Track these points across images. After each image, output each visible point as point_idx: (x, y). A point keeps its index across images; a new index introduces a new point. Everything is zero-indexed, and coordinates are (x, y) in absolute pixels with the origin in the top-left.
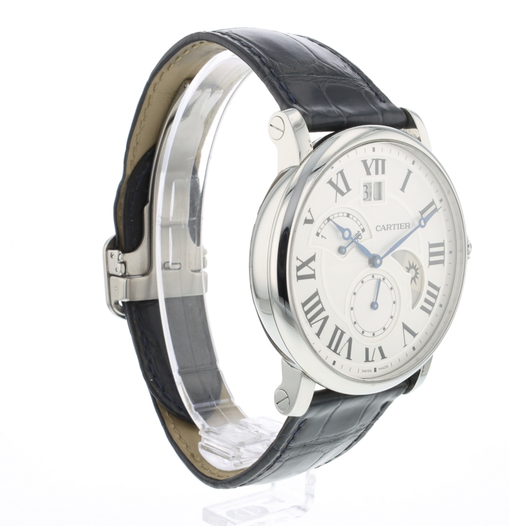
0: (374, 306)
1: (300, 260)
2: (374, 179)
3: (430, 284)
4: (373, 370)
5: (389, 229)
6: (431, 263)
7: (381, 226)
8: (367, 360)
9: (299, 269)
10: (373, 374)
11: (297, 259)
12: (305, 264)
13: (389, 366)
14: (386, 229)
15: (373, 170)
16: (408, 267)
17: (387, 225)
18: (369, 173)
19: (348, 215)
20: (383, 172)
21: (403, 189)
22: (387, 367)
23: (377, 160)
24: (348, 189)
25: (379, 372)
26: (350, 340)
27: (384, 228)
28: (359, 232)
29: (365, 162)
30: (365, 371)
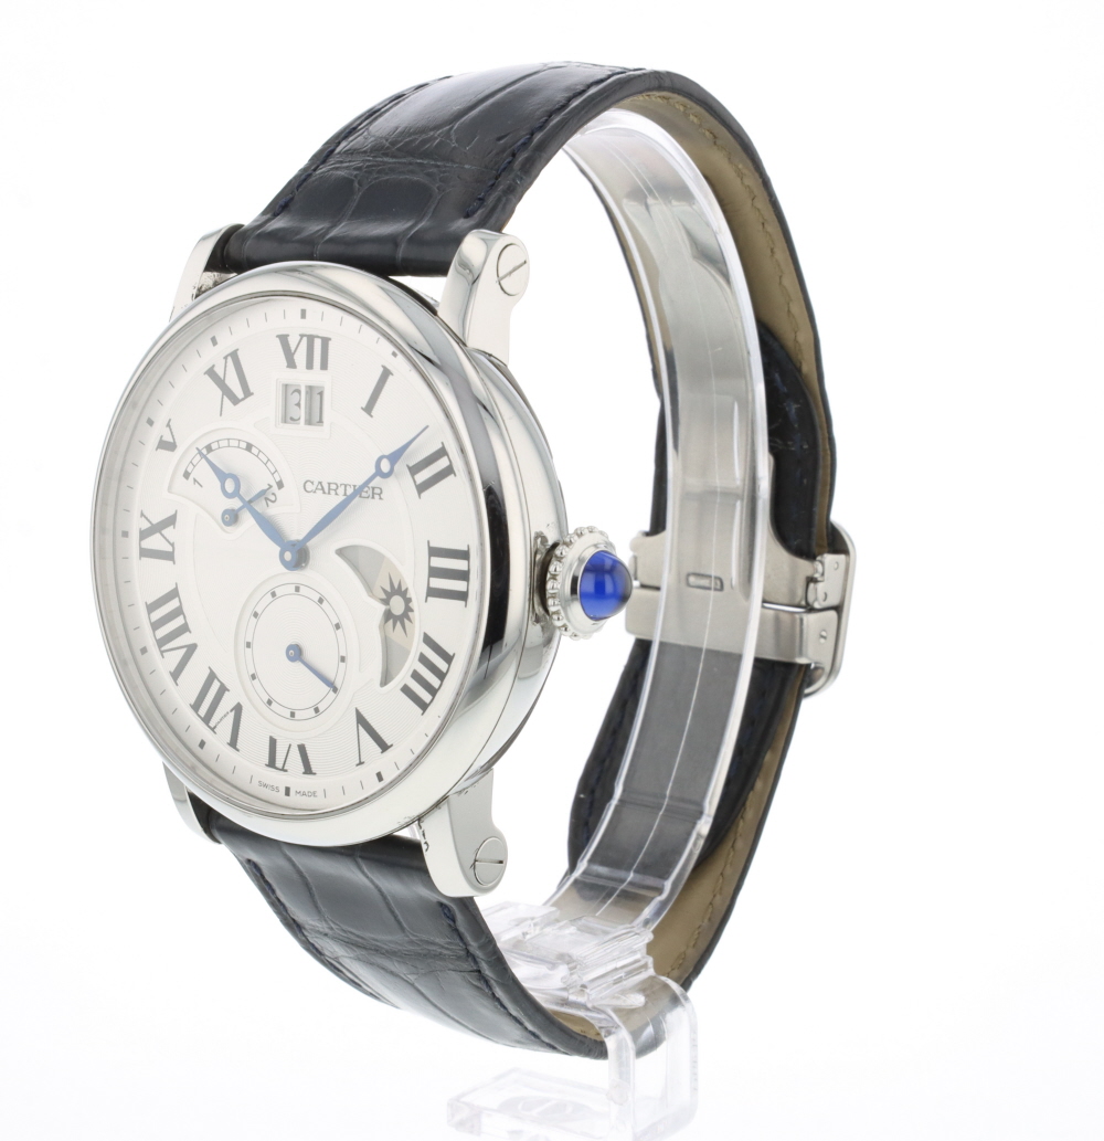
0: (296, 653)
1: (148, 520)
2: (302, 377)
3: (428, 640)
4: (283, 791)
5: (333, 492)
6: (433, 593)
7: (316, 483)
8: (272, 763)
9: (144, 535)
10: (280, 797)
11: (142, 515)
12: (157, 528)
13: (320, 794)
14: (326, 490)
15: (300, 357)
16: (388, 589)
17: (329, 484)
18: (291, 364)
19: (249, 447)
20: (324, 366)
21: (369, 409)
22: (314, 794)
23: (311, 339)
24: (247, 393)
25: (293, 800)
26: (238, 709)
27: (323, 489)
28: (270, 486)
29: (284, 339)
30: (265, 786)
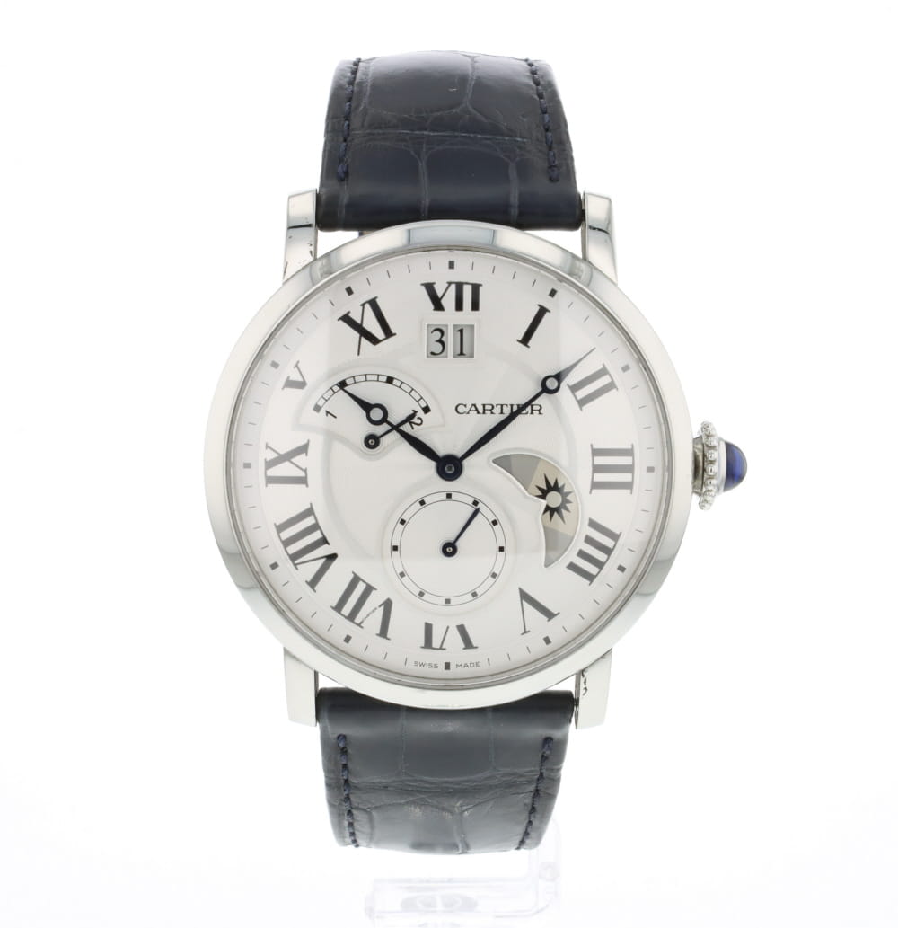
0: (449, 549)
1: (274, 451)
2: (449, 317)
3: (593, 524)
4: (442, 666)
5: (488, 412)
6: (596, 485)
7: (469, 407)
8: (428, 643)
9: (270, 464)
10: (441, 671)
11: (267, 447)
12: (288, 457)
13: (484, 664)
14: (481, 410)
15: (449, 301)
16: (544, 487)
17: (484, 406)
18: (438, 305)
19: (390, 380)
20: (475, 306)
21: (525, 340)
22: (477, 664)
23: (460, 286)
24: (388, 333)
25: (454, 671)
26: (388, 605)
27: (477, 410)
28: (415, 412)
29: (430, 288)
30: (422, 665)
